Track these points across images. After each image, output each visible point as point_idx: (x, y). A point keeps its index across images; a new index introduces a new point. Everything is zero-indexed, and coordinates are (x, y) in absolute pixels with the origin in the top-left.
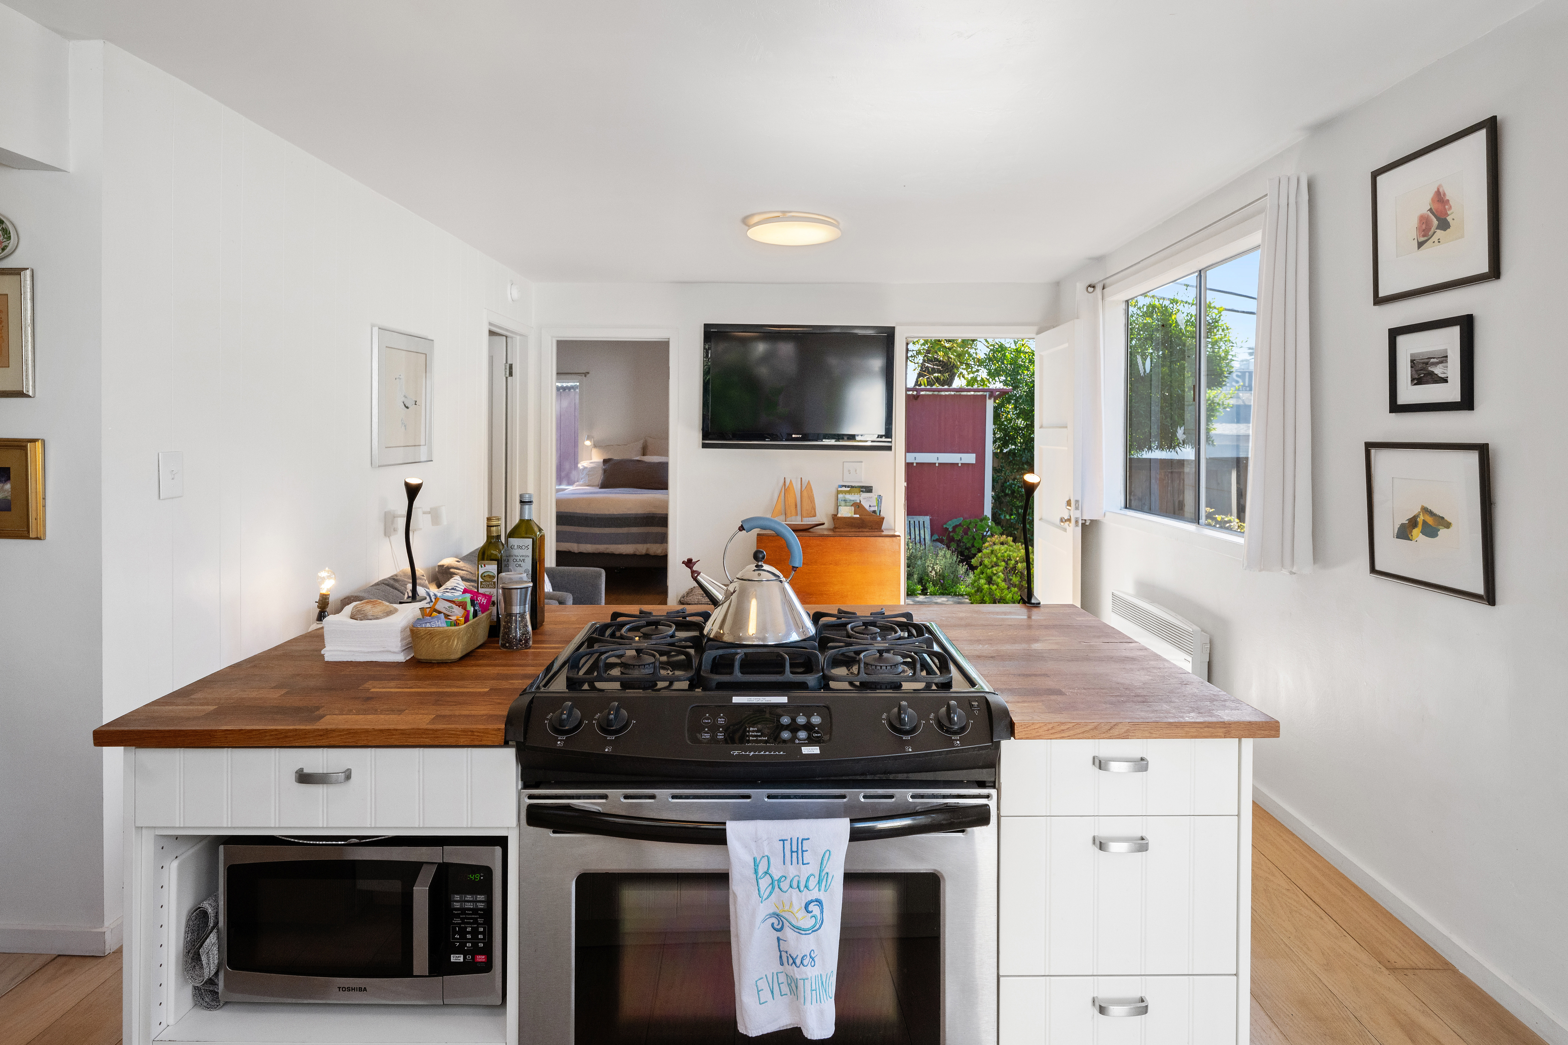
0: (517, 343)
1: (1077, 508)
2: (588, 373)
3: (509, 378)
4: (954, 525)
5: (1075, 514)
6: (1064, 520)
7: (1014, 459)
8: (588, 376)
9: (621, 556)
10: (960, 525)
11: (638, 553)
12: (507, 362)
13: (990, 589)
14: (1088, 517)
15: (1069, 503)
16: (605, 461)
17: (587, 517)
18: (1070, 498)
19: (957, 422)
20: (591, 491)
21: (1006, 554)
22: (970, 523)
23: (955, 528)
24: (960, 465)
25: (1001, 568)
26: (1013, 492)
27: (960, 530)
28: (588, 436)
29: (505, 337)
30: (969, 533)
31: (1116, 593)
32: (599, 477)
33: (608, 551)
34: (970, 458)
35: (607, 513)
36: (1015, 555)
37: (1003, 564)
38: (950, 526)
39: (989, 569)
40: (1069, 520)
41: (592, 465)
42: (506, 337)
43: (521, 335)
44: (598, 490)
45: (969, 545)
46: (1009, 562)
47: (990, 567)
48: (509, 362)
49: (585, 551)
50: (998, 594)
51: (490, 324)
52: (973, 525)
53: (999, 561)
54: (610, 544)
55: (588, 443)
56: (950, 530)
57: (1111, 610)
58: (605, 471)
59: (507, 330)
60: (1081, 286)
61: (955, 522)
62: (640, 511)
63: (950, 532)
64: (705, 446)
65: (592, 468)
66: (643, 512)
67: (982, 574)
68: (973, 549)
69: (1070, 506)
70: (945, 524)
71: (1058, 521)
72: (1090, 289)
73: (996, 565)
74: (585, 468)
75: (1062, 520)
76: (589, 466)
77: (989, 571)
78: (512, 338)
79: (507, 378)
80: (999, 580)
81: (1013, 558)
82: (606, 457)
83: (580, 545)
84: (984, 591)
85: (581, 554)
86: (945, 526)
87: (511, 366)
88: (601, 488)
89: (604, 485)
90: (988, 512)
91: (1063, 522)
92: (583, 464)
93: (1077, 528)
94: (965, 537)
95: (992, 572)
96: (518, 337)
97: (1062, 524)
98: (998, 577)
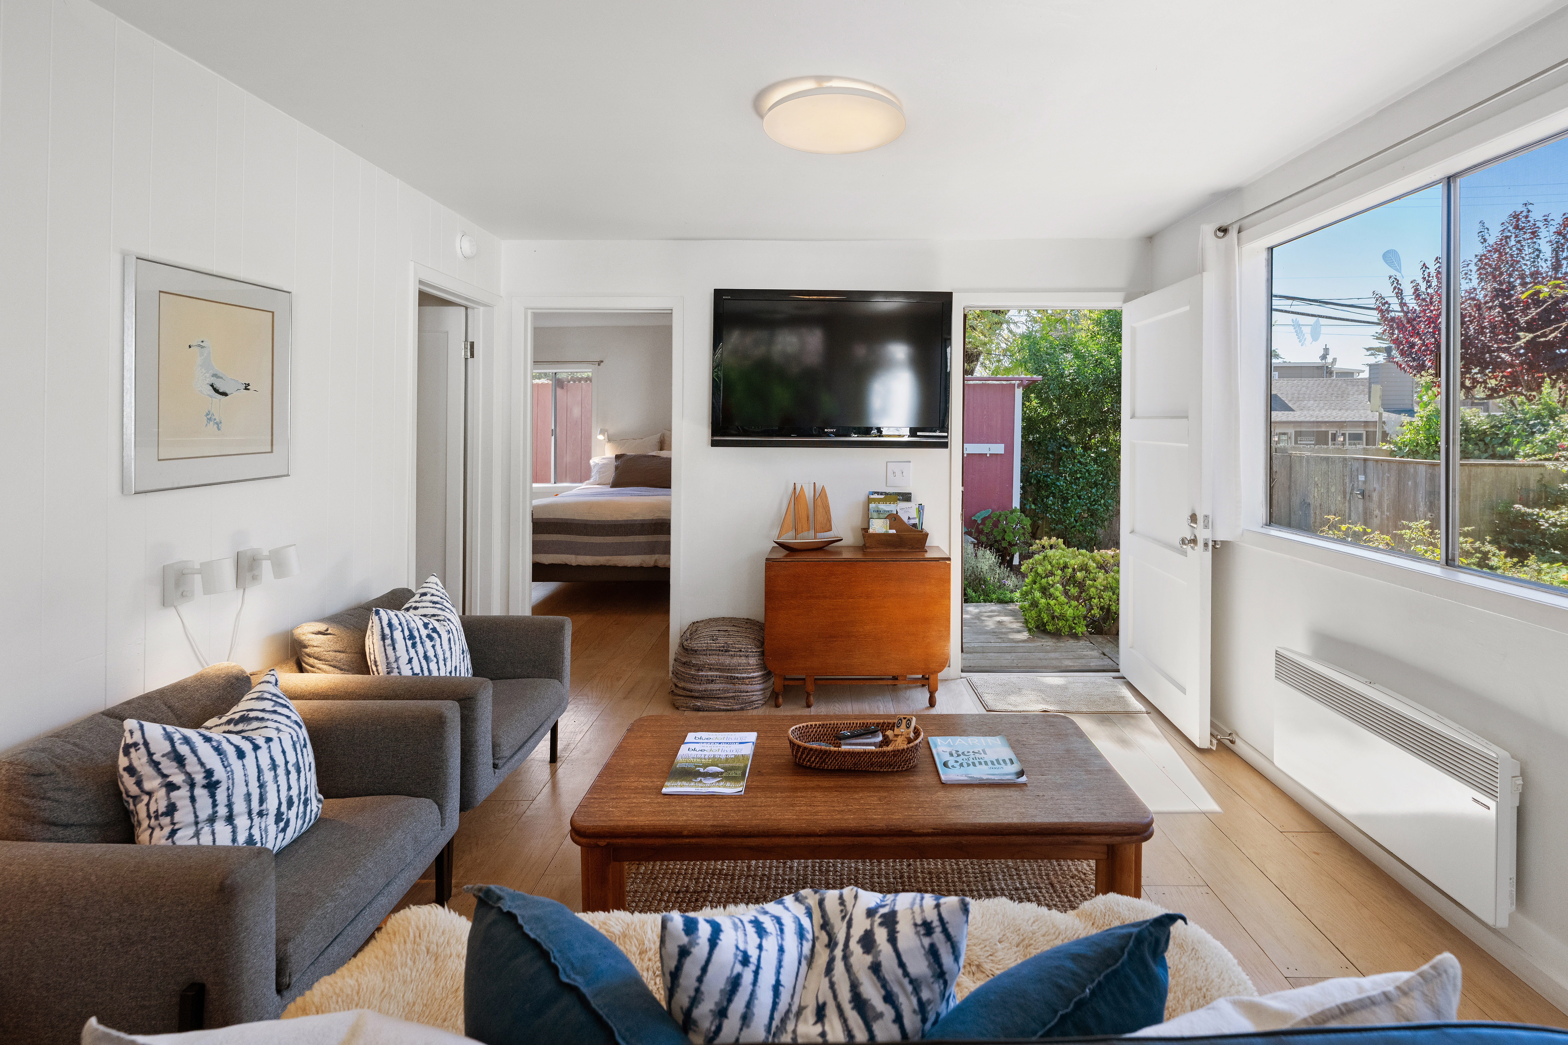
0: (479, 315)
1: (1206, 527)
2: (602, 361)
3: (470, 360)
4: (982, 517)
5: (1203, 534)
6: (1187, 542)
7: (1039, 449)
8: (602, 364)
9: (625, 568)
10: (989, 517)
11: (644, 565)
12: (466, 340)
13: (1049, 604)
14: (1220, 537)
15: (1193, 518)
16: (618, 457)
17: (585, 524)
18: (1193, 510)
19: (985, 412)
20: (600, 490)
21: (1062, 561)
22: (1000, 516)
23: (984, 520)
24: (988, 455)
25: (1058, 578)
26: (1039, 481)
27: (989, 523)
28: (601, 430)
29: (463, 309)
30: (1000, 526)
31: (1281, 651)
32: (611, 475)
33: (611, 563)
34: (999, 449)
35: (609, 519)
36: (1073, 562)
37: (1059, 572)
38: (978, 517)
39: (1044, 578)
40: (1194, 541)
41: (605, 461)
42: (467, 308)
43: (485, 305)
44: (608, 489)
45: (999, 538)
46: (1066, 570)
47: (1043, 576)
48: (470, 340)
49: (584, 564)
50: (1057, 611)
51: (421, 282)
52: (1003, 517)
53: (1054, 569)
54: (613, 555)
55: (601, 437)
56: (979, 522)
57: (1274, 675)
58: (617, 468)
59: (467, 299)
60: (1208, 229)
61: (984, 513)
62: (648, 516)
63: (979, 525)
64: (714, 444)
65: (604, 464)
66: (651, 518)
67: (1035, 584)
68: (1003, 542)
69: (1196, 523)
70: (974, 515)
71: (1177, 542)
72: (1220, 234)
73: (1052, 574)
74: (597, 464)
75: (1183, 541)
76: (600, 463)
77: (1044, 581)
78: (473, 308)
79: (466, 359)
80: (1057, 594)
81: (1071, 565)
82: (619, 453)
83: (578, 556)
84: (1040, 606)
85: (579, 567)
86: (973, 518)
87: (472, 344)
88: (612, 487)
89: (615, 484)
90: (1016, 503)
91: (1185, 544)
92: (595, 461)
93: (1206, 553)
94: (995, 530)
95: (1047, 583)
96: (482, 308)
97: (1184, 547)
98: (1056, 590)
